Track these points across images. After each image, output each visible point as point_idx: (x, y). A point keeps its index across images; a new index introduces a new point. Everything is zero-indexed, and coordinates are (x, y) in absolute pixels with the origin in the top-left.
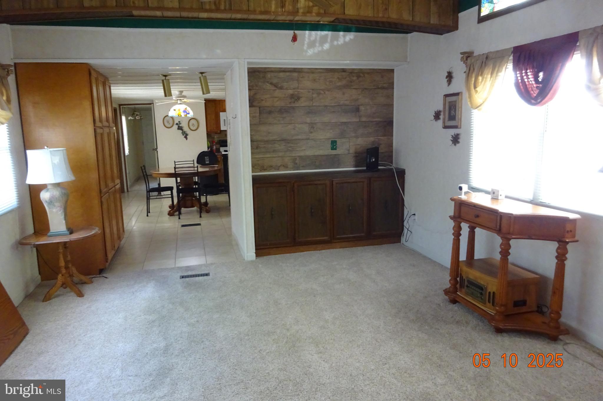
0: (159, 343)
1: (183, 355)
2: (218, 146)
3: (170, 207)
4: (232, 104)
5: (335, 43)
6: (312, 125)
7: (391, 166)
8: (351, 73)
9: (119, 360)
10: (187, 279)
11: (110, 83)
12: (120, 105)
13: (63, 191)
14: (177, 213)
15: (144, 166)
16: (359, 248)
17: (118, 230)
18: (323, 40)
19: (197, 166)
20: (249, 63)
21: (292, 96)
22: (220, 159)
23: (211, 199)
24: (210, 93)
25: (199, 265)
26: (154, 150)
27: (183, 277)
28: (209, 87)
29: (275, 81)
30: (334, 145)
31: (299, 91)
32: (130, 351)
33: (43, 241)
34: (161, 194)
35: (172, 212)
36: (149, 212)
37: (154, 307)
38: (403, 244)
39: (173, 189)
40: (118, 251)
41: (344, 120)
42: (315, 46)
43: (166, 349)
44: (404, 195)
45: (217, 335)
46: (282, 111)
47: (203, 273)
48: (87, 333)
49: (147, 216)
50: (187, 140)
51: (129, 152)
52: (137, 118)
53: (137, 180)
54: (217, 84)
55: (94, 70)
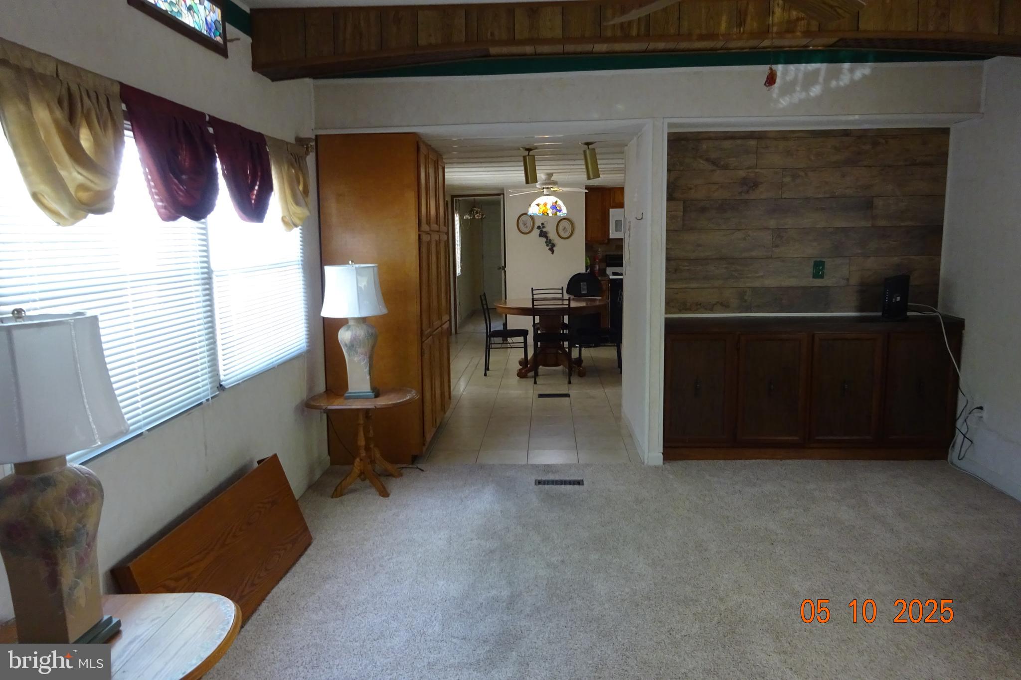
0: (500, 590)
1: (539, 616)
2: (603, 265)
3: (520, 363)
4: (636, 195)
5: (834, 84)
6: (779, 234)
7: (936, 312)
8: (860, 137)
9: (439, 608)
10: (546, 487)
11: (445, 163)
12: (453, 197)
13: (370, 331)
14: (532, 374)
15: (484, 294)
16: (861, 463)
17: (442, 394)
18: (810, 80)
19: (570, 298)
20: (670, 125)
21: (744, 182)
22: (605, 286)
23: (589, 353)
24: (599, 177)
25: (566, 465)
26: (500, 268)
27: (539, 482)
28: (599, 166)
29: (713, 156)
30: (819, 269)
31: (757, 172)
32: (455, 596)
33: (337, 405)
34: (507, 340)
35: (523, 371)
36: (488, 370)
37: (494, 528)
38: (952, 463)
39: (528, 334)
40: (441, 428)
41: (844, 224)
42: (794, 91)
43: (512, 601)
44: (959, 368)
45: (595, 591)
46: (723, 207)
47: (572, 478)
48: (393, 556)
49: (485, 375)
50: (553, 253)
51: (461, 270)
52: (477, 218)
53: (472, 315)
54: (611, 161)
55: (424, 142)
